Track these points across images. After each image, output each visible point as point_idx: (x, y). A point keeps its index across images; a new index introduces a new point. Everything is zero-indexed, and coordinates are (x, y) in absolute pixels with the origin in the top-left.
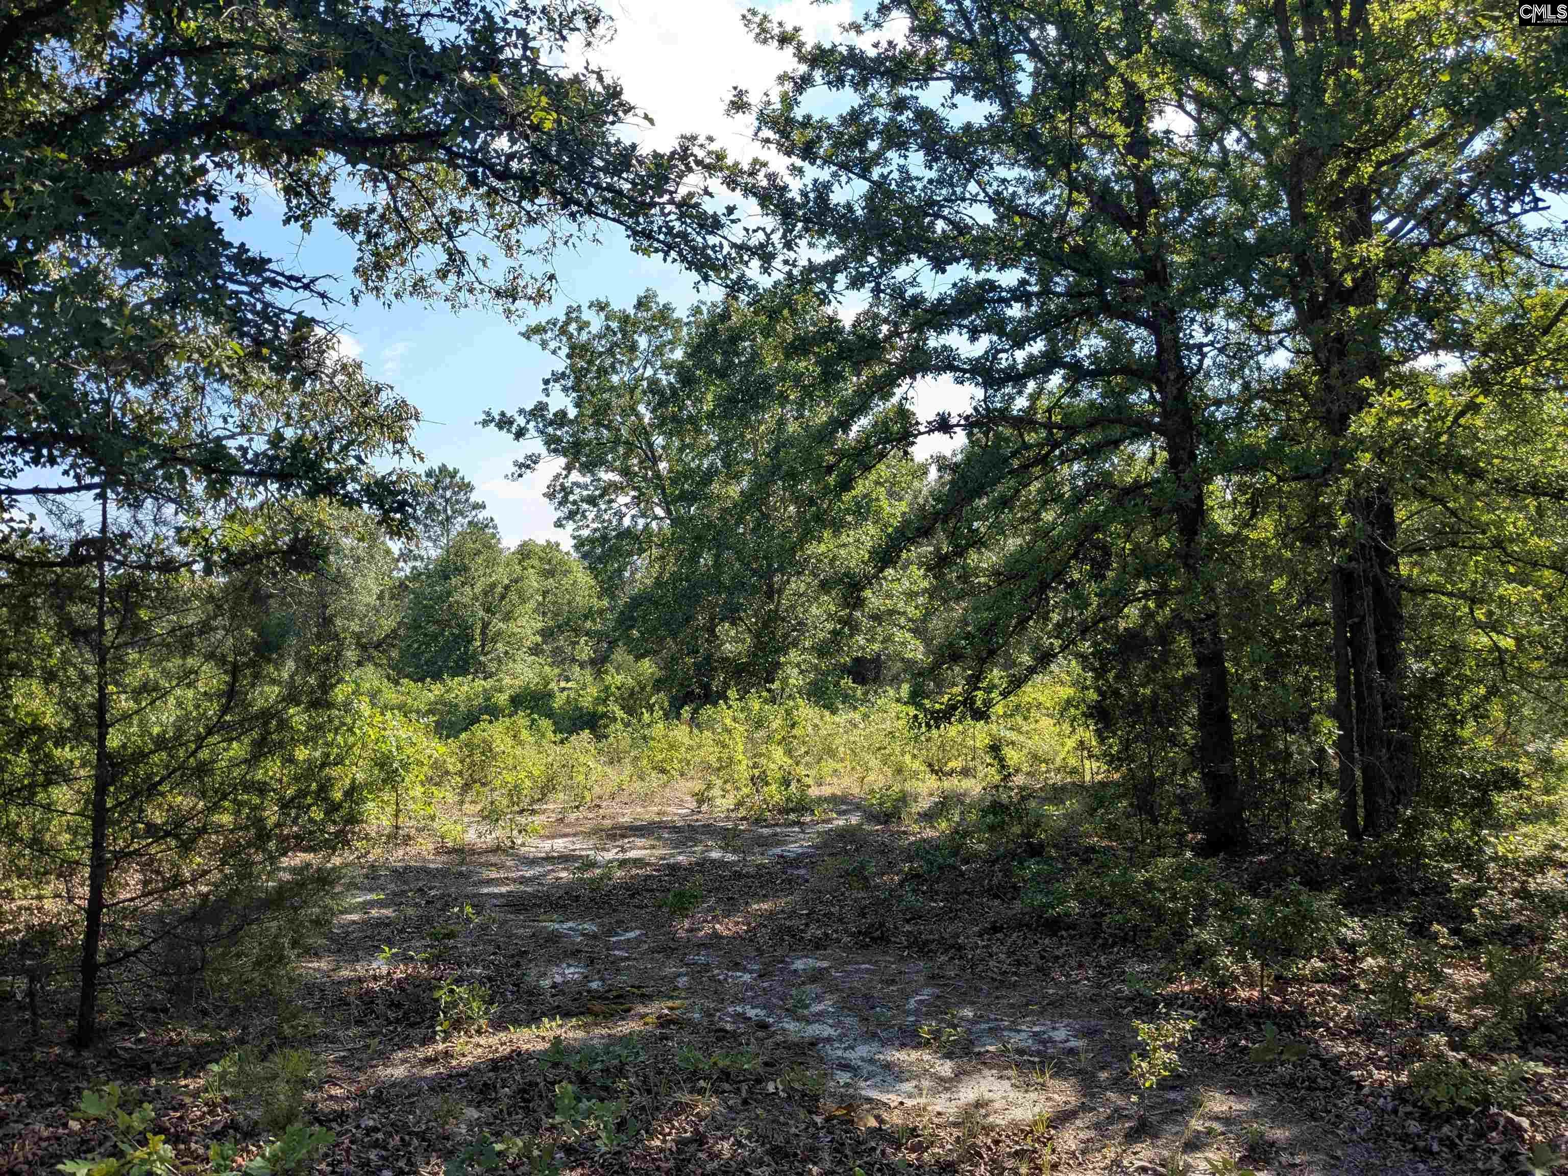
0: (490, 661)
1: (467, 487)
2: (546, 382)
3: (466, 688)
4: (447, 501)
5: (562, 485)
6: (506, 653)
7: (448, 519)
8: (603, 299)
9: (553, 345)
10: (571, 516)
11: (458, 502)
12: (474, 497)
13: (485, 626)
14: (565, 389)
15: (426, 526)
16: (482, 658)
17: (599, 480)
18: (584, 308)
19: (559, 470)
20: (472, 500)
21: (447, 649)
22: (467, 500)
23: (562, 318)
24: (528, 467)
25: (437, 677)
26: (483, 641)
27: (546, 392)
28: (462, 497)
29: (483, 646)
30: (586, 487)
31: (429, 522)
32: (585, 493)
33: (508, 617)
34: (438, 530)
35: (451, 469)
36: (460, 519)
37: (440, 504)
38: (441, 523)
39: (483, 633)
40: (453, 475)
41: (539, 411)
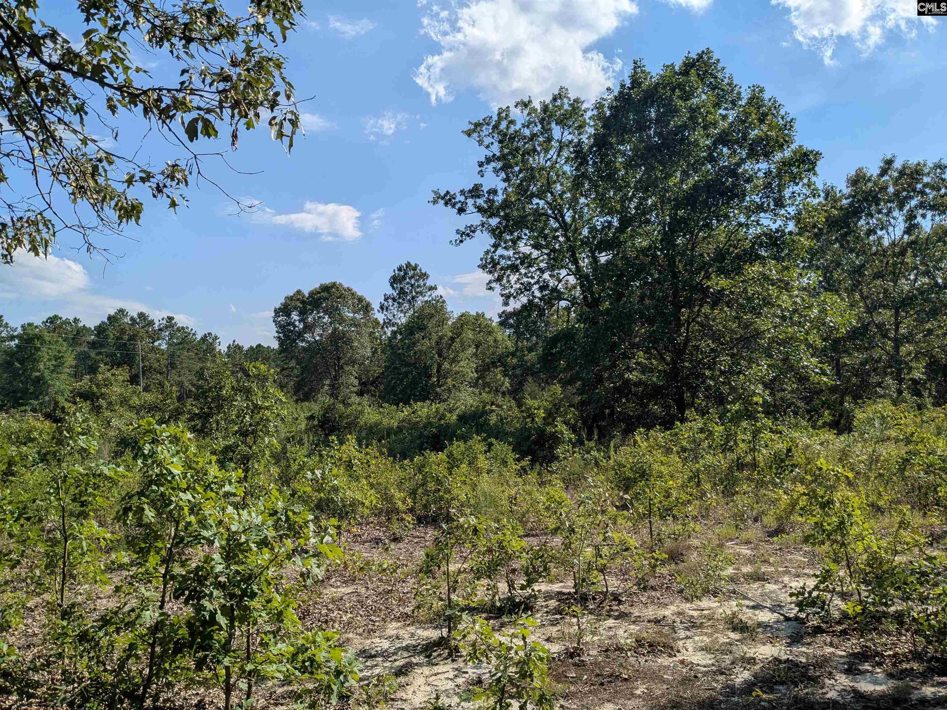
0: (443, 391)
1: (424, 276)
2: (481, 164)
3: (426, 410)
4: (412, 286)
5: (492, 258)
6: (454, 386)
7: (413, 298)
8: (526, 100)
9: (488, 140)
10: (499, 280)
11: (419, 286)
12: (430, 282)
13: (439, 366)
14: (496, 171)
15: (399, 303)
16: (438, 389)
17: (519, 252)
18: (512, 109)
19: (489, 248)
20: (428, 284)
21: (414, 383)
22: (425, 285)
23: (495, 118)
24: (468, 235)
25: (407, 402)
26: (438, 377)
27: (481, 174)
28: (421, 282)
29: (438, 381)
30: (509, 258)
31: (401, 301)
32: (510, 263)
33: (454, 361)
34: (407, 305)
35: (413, 265)
36: (420, 298)
37: (408, 288)
38: (409, 301)
39: (438, 371)
40: (415, 269)
41: (475, 192)
